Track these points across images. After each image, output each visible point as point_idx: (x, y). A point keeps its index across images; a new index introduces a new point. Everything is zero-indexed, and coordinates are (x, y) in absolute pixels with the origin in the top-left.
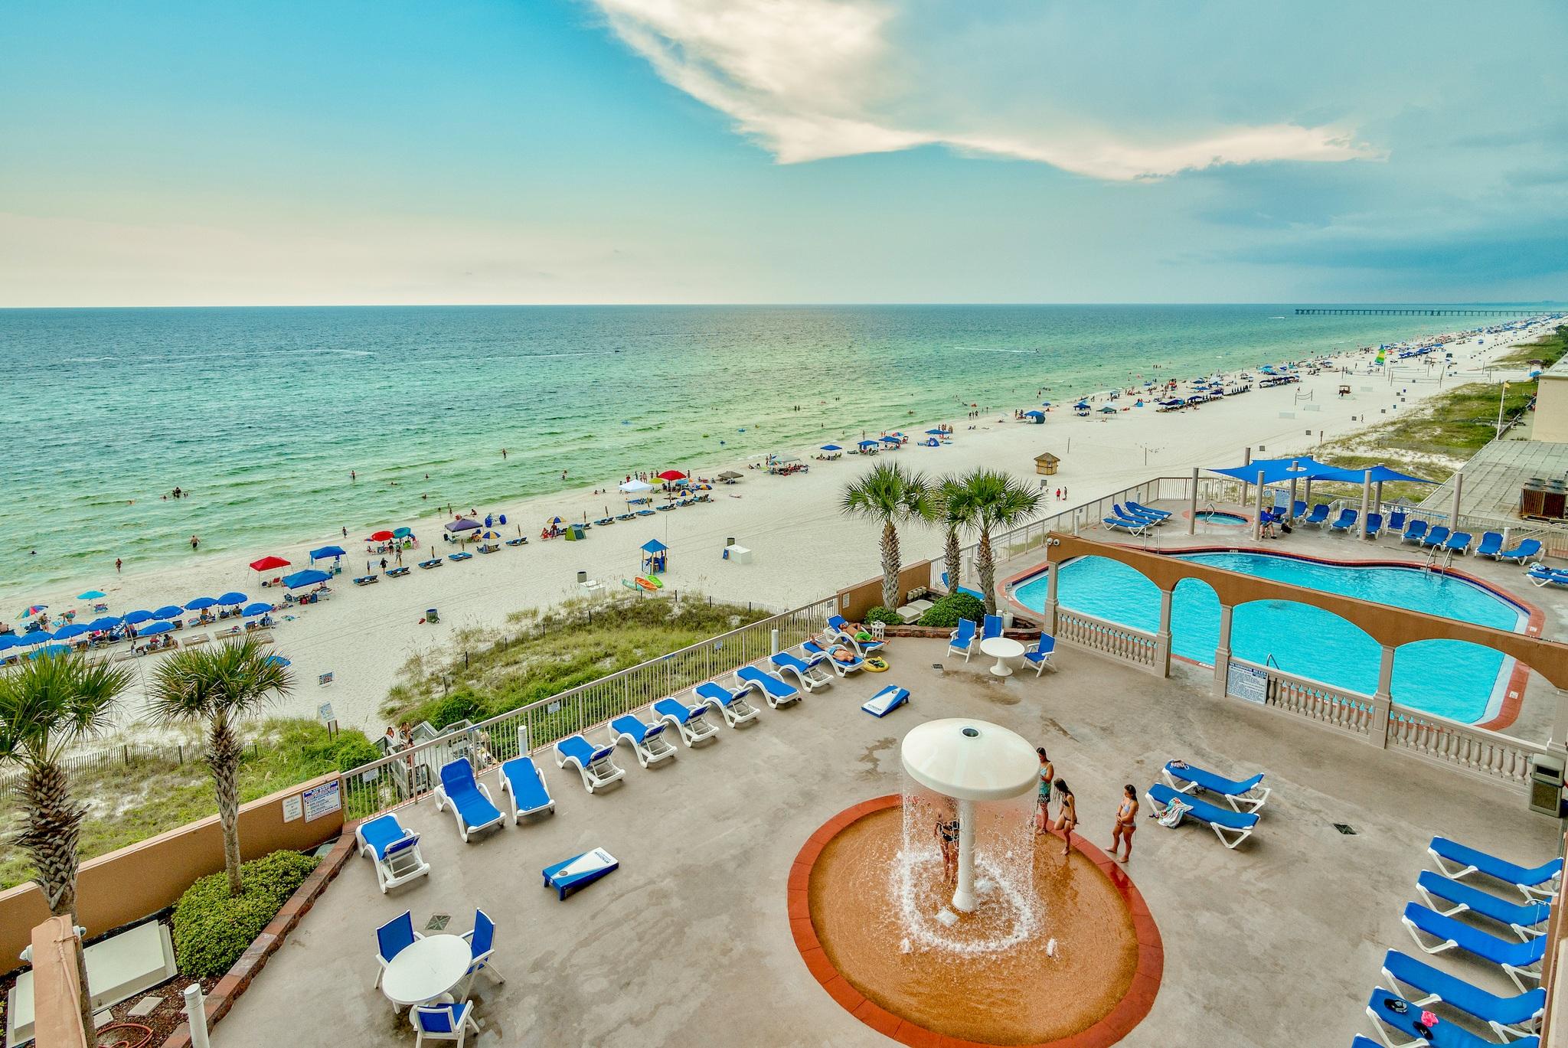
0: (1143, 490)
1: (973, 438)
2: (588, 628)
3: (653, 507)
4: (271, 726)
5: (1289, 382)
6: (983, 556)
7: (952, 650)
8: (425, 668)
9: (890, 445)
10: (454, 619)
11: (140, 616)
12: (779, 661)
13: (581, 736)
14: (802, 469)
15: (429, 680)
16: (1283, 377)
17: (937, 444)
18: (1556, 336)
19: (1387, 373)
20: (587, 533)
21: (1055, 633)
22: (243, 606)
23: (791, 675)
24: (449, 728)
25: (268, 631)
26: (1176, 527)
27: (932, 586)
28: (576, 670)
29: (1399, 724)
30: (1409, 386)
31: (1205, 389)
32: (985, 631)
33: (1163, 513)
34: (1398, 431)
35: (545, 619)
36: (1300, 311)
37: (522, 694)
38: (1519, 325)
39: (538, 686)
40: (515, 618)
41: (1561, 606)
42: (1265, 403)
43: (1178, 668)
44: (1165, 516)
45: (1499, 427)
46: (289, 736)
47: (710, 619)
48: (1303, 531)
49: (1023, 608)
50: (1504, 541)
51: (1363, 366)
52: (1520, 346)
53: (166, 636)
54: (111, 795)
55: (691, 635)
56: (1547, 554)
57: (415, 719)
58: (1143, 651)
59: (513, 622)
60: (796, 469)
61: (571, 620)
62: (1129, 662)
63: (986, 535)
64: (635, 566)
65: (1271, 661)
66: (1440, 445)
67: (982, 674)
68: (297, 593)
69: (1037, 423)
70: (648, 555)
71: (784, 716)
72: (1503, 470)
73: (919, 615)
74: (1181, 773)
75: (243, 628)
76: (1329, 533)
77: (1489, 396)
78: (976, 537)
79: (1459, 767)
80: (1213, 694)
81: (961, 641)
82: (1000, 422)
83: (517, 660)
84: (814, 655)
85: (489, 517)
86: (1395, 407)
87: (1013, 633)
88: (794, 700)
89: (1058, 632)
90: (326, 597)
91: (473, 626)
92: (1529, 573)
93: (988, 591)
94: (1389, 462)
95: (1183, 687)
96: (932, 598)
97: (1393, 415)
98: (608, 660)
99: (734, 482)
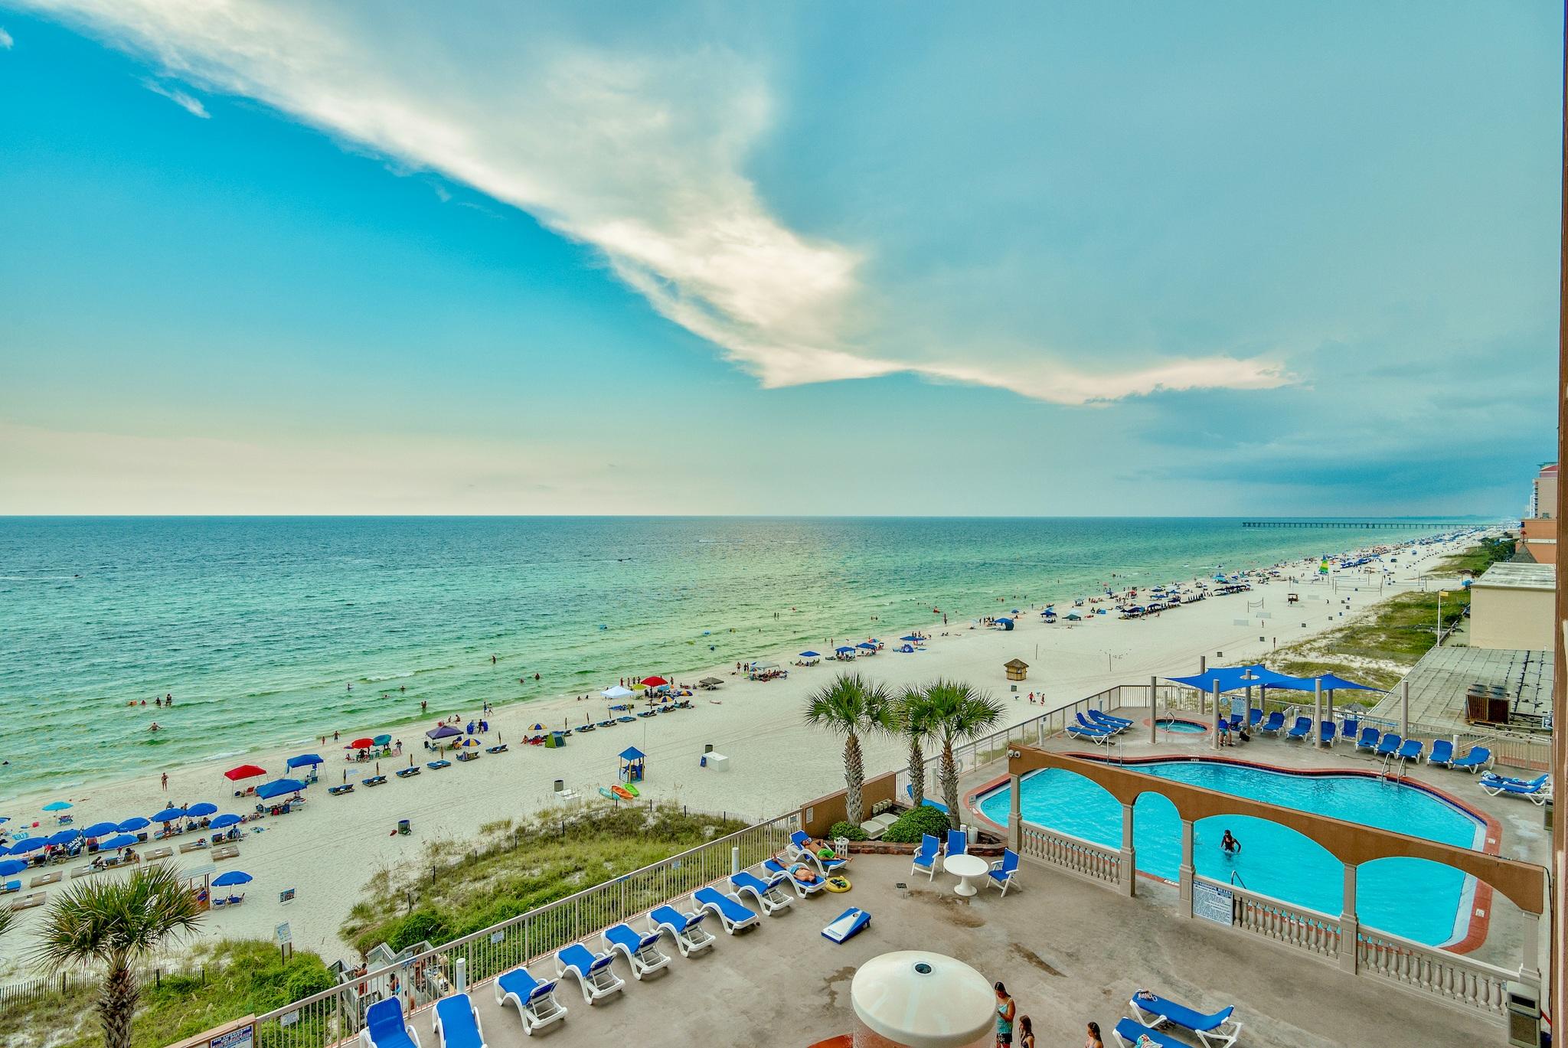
0: (1105, 698)
1: (946, 645)
2: (561, 839)
3: (634, 714)
4: (224, 948)
5: (1241, 590)
6: (946, 768)
7: (916, 867)
8: (391, 883)
9: (866, 651)
10: (425, 833)
11: (104, 829)
12: (738, 881)
13: (525, 969)
14: (781, 675)
15: (395, 897)
16: (1235, 585)
17: (911, 651)
18: (1482, 547)
19: (1331, 582)
20: (567, 740)
21: (1019, 848)
22: (212, 817)
23: (750, 897)
24: (407, 951)
25: (234, 844)
26: (1138, 736)
27: (898, 799)
28: (545, 885)
29: (1368, 946)
30: (1352, 594)
31: (1163, 596)
32: (949, 847)
33: (1125, 722)
34: (1345, 637)
35: (518, 831)
36: (1248, 524)
37: (487, 912)
38: (1447, 538)
39: (504, 903)
40: (489, 829)
41: (1517, 816)
42: (1220, 610)
43: (1143, 886)
44: (1127, 724)
45: (1438, 633)
46: (242, 960)
47: (683, 829)
48: (1261, 739)
49: (987, 821)
50: (1454, 749)
51: (1309, 575)
52: (1451, 557)
53: (128, 850)
54: (41, 1029)
55: (664, 846)
56: (1496, 763)
57: (374, 940)
58: (1107, 867)
59: (485, 833)
60: (776, 675)
61: (544, 831)
62: (1094, 880)
63: (948, 747)
64: (612, 774)
65: (1235, 878)
66: (1386, 651)
67: (946, 894)
68: (268, 803)
69: (1007, 629)
70: (626, 762)
71: (740, 942)
72: (1447, 676)
73: (883, 830)
74: (1147, 1005)
75: (209, 841)
76: (1285, 741)
77: (1427, 604)
78: (939, 749)
79: (1433, 995)
80: (1179, 914)
81: (925, 859)
82: (972, 628)
83: (486, 874)
84: (776, 874)
85: (471, 723)
86: (1341, 614)
87: (977, 849)
88: (752, 925)
89: (1023, 848)
90: (299, 808)
91: (444, 837)
92: (1482, 782)
93: (952, 804)
94: (1339, 668)
95: (1149, 907)
96: (898, 811)
97: (1340, 622)
98: (578, 875)
99: (714, 689)
